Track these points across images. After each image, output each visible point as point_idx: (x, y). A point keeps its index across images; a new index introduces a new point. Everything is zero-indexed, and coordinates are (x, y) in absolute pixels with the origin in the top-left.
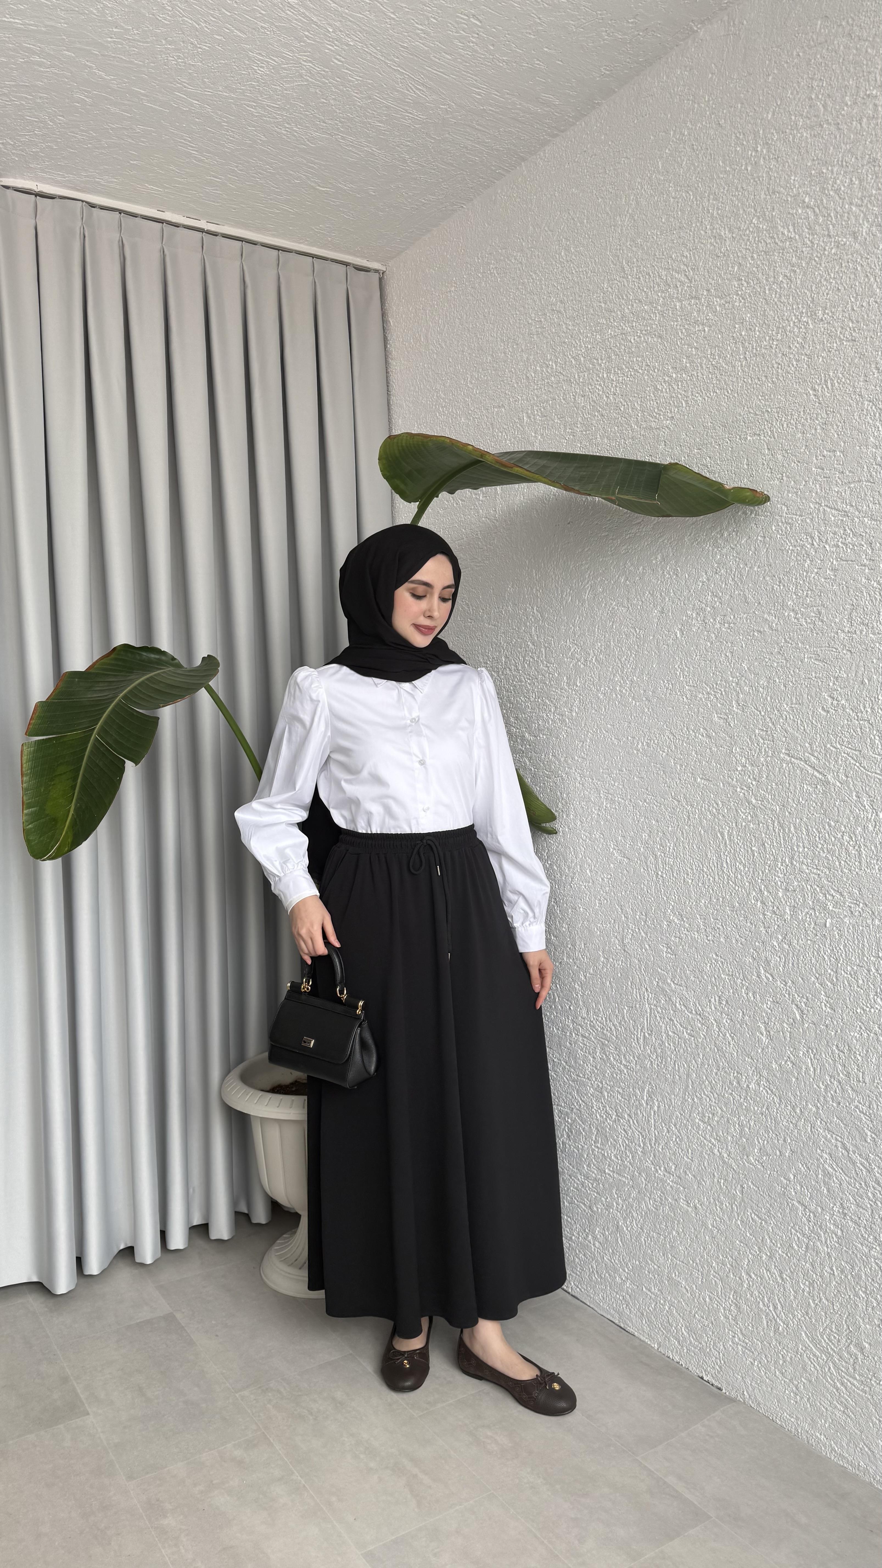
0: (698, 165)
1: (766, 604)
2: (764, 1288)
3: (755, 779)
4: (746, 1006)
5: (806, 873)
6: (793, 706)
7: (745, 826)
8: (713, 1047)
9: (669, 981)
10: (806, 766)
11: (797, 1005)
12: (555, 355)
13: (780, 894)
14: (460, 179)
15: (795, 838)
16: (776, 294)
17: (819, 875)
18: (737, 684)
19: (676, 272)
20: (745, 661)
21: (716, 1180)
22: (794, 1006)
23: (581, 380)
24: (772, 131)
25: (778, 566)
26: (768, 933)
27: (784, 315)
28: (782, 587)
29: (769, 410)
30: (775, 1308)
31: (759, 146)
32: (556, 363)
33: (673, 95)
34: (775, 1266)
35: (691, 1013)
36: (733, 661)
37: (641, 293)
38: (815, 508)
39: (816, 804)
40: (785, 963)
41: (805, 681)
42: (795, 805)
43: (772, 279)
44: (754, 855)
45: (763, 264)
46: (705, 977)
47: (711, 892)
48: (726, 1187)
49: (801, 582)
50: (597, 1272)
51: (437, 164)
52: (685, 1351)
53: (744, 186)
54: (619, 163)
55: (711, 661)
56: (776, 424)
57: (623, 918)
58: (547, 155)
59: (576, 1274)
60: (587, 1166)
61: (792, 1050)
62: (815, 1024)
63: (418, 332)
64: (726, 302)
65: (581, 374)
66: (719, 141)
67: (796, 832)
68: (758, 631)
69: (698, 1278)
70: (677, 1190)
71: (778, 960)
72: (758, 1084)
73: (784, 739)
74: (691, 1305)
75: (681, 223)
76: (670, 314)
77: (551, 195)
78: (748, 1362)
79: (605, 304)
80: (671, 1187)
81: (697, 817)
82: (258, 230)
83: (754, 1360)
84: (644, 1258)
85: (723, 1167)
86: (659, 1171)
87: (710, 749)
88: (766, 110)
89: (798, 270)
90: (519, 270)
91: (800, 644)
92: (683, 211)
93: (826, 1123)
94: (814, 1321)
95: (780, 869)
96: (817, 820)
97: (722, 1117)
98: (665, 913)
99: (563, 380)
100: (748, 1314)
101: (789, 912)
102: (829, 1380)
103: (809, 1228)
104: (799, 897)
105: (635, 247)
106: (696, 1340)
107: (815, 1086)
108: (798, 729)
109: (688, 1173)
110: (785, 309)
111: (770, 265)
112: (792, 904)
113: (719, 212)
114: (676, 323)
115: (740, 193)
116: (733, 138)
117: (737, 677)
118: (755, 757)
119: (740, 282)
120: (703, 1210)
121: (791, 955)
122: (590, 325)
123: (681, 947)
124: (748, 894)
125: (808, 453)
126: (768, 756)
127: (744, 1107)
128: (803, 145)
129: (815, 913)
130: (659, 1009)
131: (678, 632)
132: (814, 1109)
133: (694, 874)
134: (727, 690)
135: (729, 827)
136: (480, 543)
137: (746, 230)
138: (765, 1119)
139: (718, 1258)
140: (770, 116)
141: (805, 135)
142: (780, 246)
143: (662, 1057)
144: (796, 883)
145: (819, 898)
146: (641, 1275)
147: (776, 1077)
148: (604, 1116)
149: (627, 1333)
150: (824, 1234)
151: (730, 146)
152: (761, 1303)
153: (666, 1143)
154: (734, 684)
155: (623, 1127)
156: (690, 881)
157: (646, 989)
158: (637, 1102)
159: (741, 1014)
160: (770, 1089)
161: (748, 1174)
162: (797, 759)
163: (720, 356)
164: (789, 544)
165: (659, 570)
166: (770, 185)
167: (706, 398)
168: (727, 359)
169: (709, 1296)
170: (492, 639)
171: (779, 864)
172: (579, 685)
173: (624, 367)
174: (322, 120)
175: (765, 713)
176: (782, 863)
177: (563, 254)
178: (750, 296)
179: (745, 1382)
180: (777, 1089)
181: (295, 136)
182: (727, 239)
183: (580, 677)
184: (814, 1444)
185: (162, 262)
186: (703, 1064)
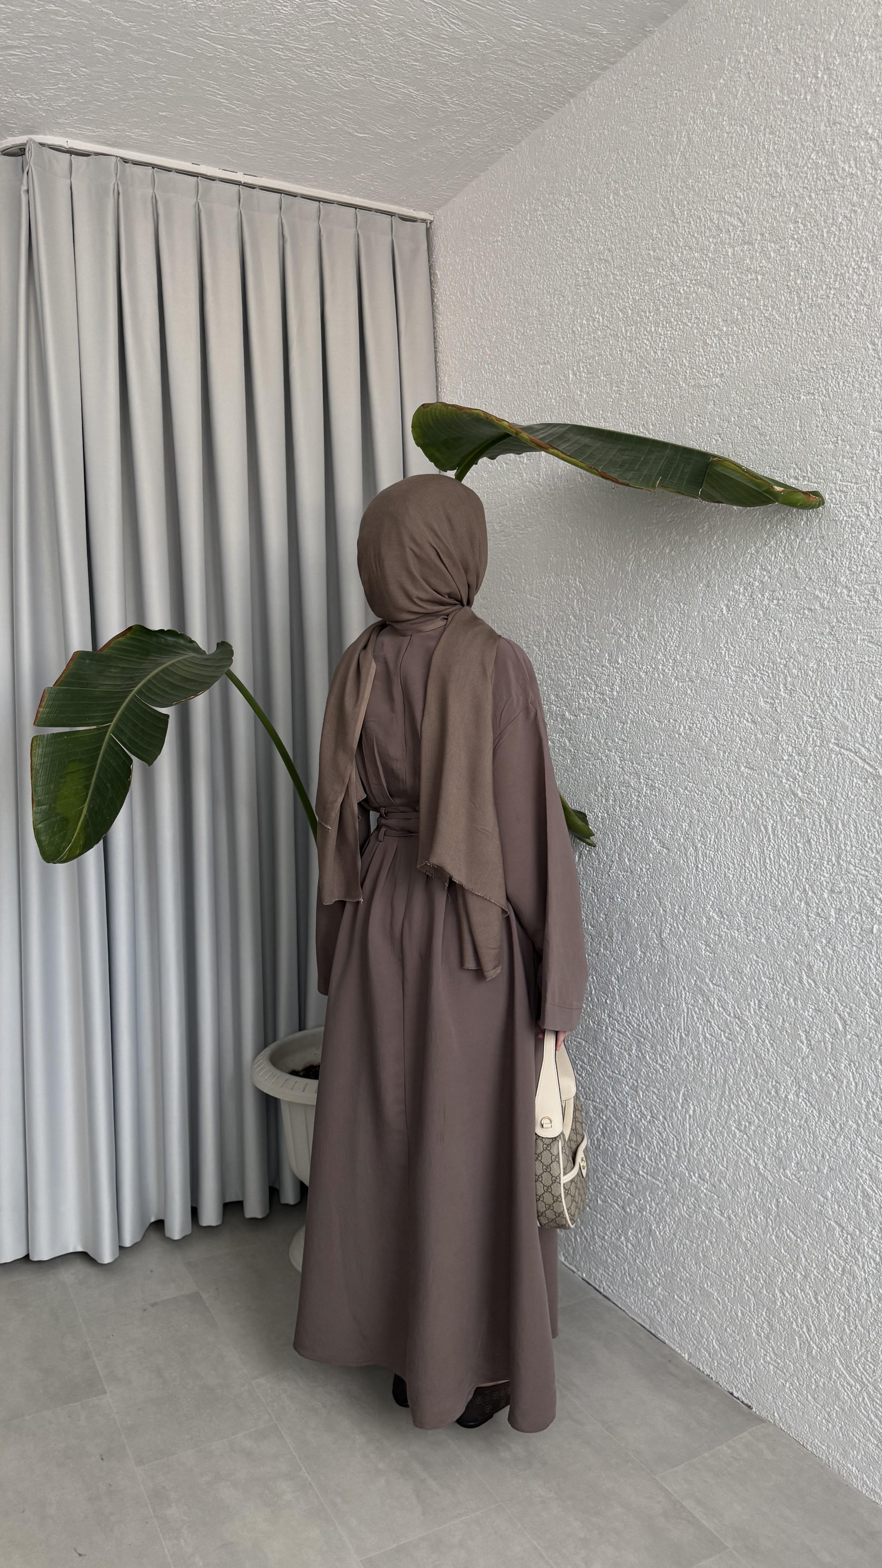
0: (755, 95)
1: (817, 579)
2: (798, 1308)
3: (801, 770)
4: (787, 1012)
5: (853, 873)
6: (844, 692)
7: (790, 820)
8: (751, 1053)
9: (707, 980)
10: (856, 758)
11: (839, 1015)
12: (602, 308)
13: (826, 895)
14: (505, 119)
15: (843, 836)
16: (835, 236)
17: (867, 876)
18: (785, 666)
19: (728, 215)
20: (795, 642)
21: (751, 1191)
22: (836, 1015)
23: (628, 334)
24: (834, 54)
25: (831, 538)
26: (812, 936)
27: (843, 260)
28: (834, 562)
29: (825, 367)
30: (809, 1330)
31: (819, 72)
32: (603, 316)
33: (729, 18)
34: (810, 1287)
35: (729, 1015)
36: (782, 641)
37: (692, 239)
38: (872, 475)
39: (866, 799)
40: (828, 969)
41: (857, 665)
42: (843, 800)
43: (831, 221)
44: (798, 852)
45: (821, 204)
46: (745, 979)
47: (753, 888)
48: (762, 1200)
49: (855, 556)
50: (629, 1274)
51: (479, 103)
52: (716, 1364)
53: (803, 117)
54: (670, 96)
55: (757, 640)
56: (832, 382)
57: (662, 912)
58: (597, 90)
59: (608, 1274)
60: (621, 1165)
61: (833, 1061)
62: (858, 1036)
63: (465, 285)
64: (781, 248)
65: (628, 328)
66: (777, 67)
67: (844, 830)
68: (808, 609)
69: (730, 1290)
70: (711, 1198)
71: (822, 965)
72: (798, 1096)
73: (834, 727)
74: (723, 1318)
75: (735, 160)
76: (722, 262)
77: (600, 134)
78: (779, 1383)
79: (654, 251)
80: (705, 1194)
81: (739, 808)
82: (296, 181)
83: (786, 1382)
84: (676, 1265)
85: (758, 1179)
86: (693, 1177)
87: (756, 735)
88: (828, 30)
89: (859, 210)
90: (567, 216)
91: (853, 625)
92: (737, 148)
93: (867, 1142)
94: (848, 1347)
95: (826, 868)
96: (867, 818)
97: (759, 1126)
98: (704, 909)
99: (610, 335)
100: (781, 1334)
101: (834, 916)
102: (863, 1411)
103: (846, 1250)
104: (846, 899)
105: (686, 188)
106: (727, 1354)
107: (856, 1102)
108: (848, 717)
109: (722, 1181)
110: (844, 253)
111: (829, 205)
112: (838, 907)
113: (776, 147)
114: (727, 272)
115: (799, 126)
116: (792, 63)
117: (785, 659)
118: (803, 746)
119: (797, 225)
120: (737, 1221)
121: (835, 961)
122: (638, 276)
123: (720, 945)
124: (792, 894)
125: (865, 414)
126: (816, 746)
127: (782, 1118)
128: (867, 69)
129: (862, 918)
130: (696, 1009)
131: (724, 608)
132: (855, 1126)
133: (735, 869)
134: (774, 672)
135: (774, 821)
136: (523, 509)
137: (804, 166)
138: (803, 1133)
139: (751, 1271)
140: (832, 38)
141: (870, 57)
142: (840, 183)
143: (698, 1060)
144: (842, 885)
145: (866, 902)
146: (673, 1282)
147: (816, 1089)
148: (639, 1116)
149: (657, 1340)
150: (862, 1258)
151: (789, 73)
152: (794, 1323)
153: (701, 1149)
154: (782, 666)
155: (657, 1129)
156: (731, 876)
157: (684, 987)
158: (673, 1104)
159: (781, 1021)
160: (809, 1101)
161: (784, 1188)
162: (847, 750)
163: (773, 308)
164: (843, 514)
165: (706, 540)
166: (830, 115)
167: (758, 354)
168: (781, 310)
169: (742, 1311)
170: (534, 612)
171: (825, 863)
172: (620, 662)
173: (672, 320)
174: (354, 61)
175: (814, 698)
176: (828, 861)
177: (611, 197)
178: (807, 240)
179: (776, 1404)
180: (816, 1102)
181: (326, 79)
182: (783, 177)
183: (622, 654)
184: (845, 1475)
185: (197, 217)
186: (740, 1069)
